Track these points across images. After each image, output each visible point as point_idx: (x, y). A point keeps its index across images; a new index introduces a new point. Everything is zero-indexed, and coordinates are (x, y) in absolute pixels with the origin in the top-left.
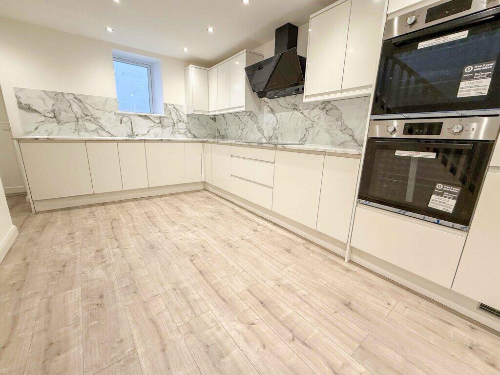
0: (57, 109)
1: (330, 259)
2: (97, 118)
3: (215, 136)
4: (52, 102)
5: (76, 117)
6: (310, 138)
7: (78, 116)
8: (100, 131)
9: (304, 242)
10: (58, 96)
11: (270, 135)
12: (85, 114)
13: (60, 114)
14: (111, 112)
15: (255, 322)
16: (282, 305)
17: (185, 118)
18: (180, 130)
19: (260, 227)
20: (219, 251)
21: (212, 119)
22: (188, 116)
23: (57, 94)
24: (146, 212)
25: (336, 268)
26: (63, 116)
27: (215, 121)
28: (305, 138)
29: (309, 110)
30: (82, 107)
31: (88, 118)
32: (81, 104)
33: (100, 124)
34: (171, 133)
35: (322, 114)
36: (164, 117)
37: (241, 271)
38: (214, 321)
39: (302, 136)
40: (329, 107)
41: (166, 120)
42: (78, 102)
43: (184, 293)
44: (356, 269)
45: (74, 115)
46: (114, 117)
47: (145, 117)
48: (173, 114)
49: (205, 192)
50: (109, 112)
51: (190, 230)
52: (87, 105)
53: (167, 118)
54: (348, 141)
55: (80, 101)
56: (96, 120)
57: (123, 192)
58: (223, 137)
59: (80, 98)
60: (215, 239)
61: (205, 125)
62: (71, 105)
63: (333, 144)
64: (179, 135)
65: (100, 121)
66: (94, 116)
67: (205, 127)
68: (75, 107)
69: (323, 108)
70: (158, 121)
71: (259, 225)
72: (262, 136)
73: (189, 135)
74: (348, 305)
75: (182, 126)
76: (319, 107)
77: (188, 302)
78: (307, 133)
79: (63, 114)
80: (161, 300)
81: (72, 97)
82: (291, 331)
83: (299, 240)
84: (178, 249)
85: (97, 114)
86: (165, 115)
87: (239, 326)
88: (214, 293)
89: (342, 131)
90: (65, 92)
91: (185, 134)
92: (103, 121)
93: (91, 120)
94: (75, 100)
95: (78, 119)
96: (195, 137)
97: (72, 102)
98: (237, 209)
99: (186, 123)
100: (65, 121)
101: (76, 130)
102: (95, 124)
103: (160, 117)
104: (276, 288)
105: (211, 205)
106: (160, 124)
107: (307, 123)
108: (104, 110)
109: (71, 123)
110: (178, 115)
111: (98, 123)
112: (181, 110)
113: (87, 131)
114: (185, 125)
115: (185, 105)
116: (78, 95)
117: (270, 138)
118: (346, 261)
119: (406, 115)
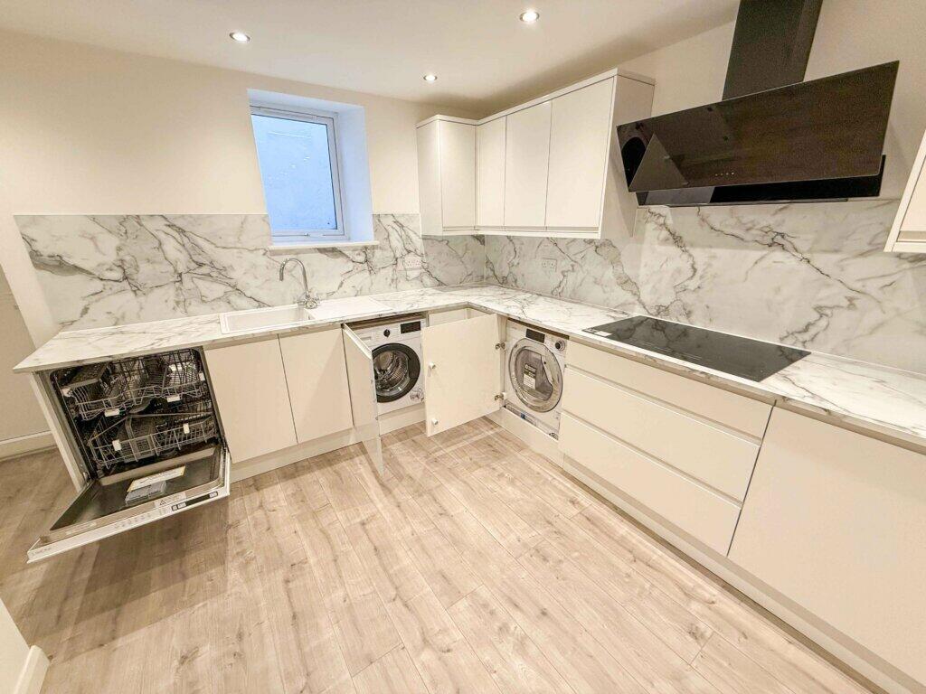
0: (127, 258)
2: (224, 268)
3: (483, 277)
4: (114, 241)
5: (176, 271)
6: (832, 336)
7: (181, 269)
8: (234, 298)
10: (128, 226)
11: (665, 302)
12: (197, 263)
13: (137, 268)
14: (256, 249)
17: (419, 244)
18: (409, 273)
21: (477, 237)
22: (425, 238)
23: (124, 220)
26: (145, 273)
27: (482, 241)
28: (813, 331)
29: (838, 257)
30: (188, 245)
31: (205, 270)
32: (186, 240)
33: (232, 282)
34: (389, 281)
36: (374, 247)
39: (798, 326)
41: (378, 253)
42: (176, 234)
45: (171, 269)
46: (262, 261)
47: (334, 252)
48: (394, 237)
50: (251, 251)
52: (200, 242)
53: (381, 248)
55: (182, 231)
56: (218, 273)
58: (503, 282)
59: (179, 223)
61: (460, 253)
62: (160, 244)
64: (408, 285)
65: (232, 274)
66: (215, 264)
67: (460, 258)
68: (171, 247)
70: (361, 258)
73: (427, 280)
75: (413, 262)
78: (823, 321)
79: (145, 268)
81: (161, 224)
85: (224, 258)
86: (376, 243)
90: (143, 212)
91: (419, 278)
92: (237, 275)
93: (212, 274)
94: (169, 230)
95: (180, 275)
96: (440, 284)
97: (162, 236)
99: (422, 255)
100: (150, 284)
101: (178, 303)
102: (221, 283)
103: (366, 248)
106: (365, 265)
107: (825, 293)
108: (239, 245)
109: (166, 287)
110: (404, 237)
111: (228, 281)
112: (411, 226)
113: (203, 301)
114: (419, 259)
115: (418, 212)
116: (176, 218)
117: (662, 309)
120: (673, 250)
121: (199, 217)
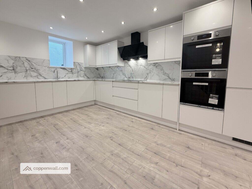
0: (15, 65)
1: (171, 130)
2: (38, 70)
3: (98, 77)
4: (13, 62)
6: (149, 77)
7: (27, 69)
8: (39, 77)
9: (157, 124)
10: (16, 59)
11: (129, 76)
12: (31, 68)
13: (17, 68)
14: (46, 66)
15: (158, 162)
16: (164, 153)
17: (84, 69)
18: (81, 75)
19: (133, 120)
20: (122, 133)
21: (96, 69)
22: (85, 68)
23: (16, 57)
24: (71, 119)
25: (175, 133)
26: (18, 69)
27: (98, 70)
28: (147, 77)
29: (148, 66)
31: (33, 70)
32: (30, 63)
34: (76, 76)
35: (154, 68)
36: (73, 69)
37: (138, 141)
38: (140, 165)
39: (146, 77)
40: (157, 65)
41: (74, 70)
42: (28, 62)
43: (118, 155)
44: (183, 133)
45: (25, 69)
46: (47, 69)
47: (64, 69)
48: (78, 67)
49: (96, 105)
50: (45, 67)
51: (101, 125)
52: (33, 63)
53: (75, 69)
54: (167, 79)
55: (29, 61)
56: (37, 71)
57: (54, 109)
58: (102, 78)
59: (29, 59)
60: (116, 128)
61: (93, 72)
62: (24, 63)
63: (160, 80)
64: (81, 77)
65: (39, 71)
66: (36, 69)
67: (93, 73)
68: (26, 64)
69: (155, 65)
70: (70, 71)
71: (133, 119)
72: (124, 77)
73: (85, 77)
74: (188, 148)
75: (82, 73)
76: (152, 65)
77: (123, 159)
78: (148, 76)
79: (19, 68)
80: (109, 161)
81: (25, 59)
82: (174, 163)
83: (154, 124)
84: (101, 135)
85: (38, 67)
86: (74, 68)
87: (152, 165)
88: (132, 153)
89: (163, 75)
90: (21, 56)
91: (83, 76)
92: (41, 72)
93: (35, 71)
94: (26, 60)
95: (27, 70)
96: (88, 78)
97: (24, 61)
98: (117, 112)
99: (84, 71)
100: (19, 72)
101: (25, 76)
102: (37, 73)
103: (71, 68)
104: (157, 146)
105: (104, 112)
106: (71, 72)
107: (147, 71)
108: (42, 65)
109: (23, 73)
110: (80, 67)
111: (38, 72)
112: (82, 65)
113: (31, 77)
114: (83, 72)
115: (83, 62)
116: (28, 58)
117: (129, 78)
118: (178, 130)
119: (195, 70)
121: (34, 59)
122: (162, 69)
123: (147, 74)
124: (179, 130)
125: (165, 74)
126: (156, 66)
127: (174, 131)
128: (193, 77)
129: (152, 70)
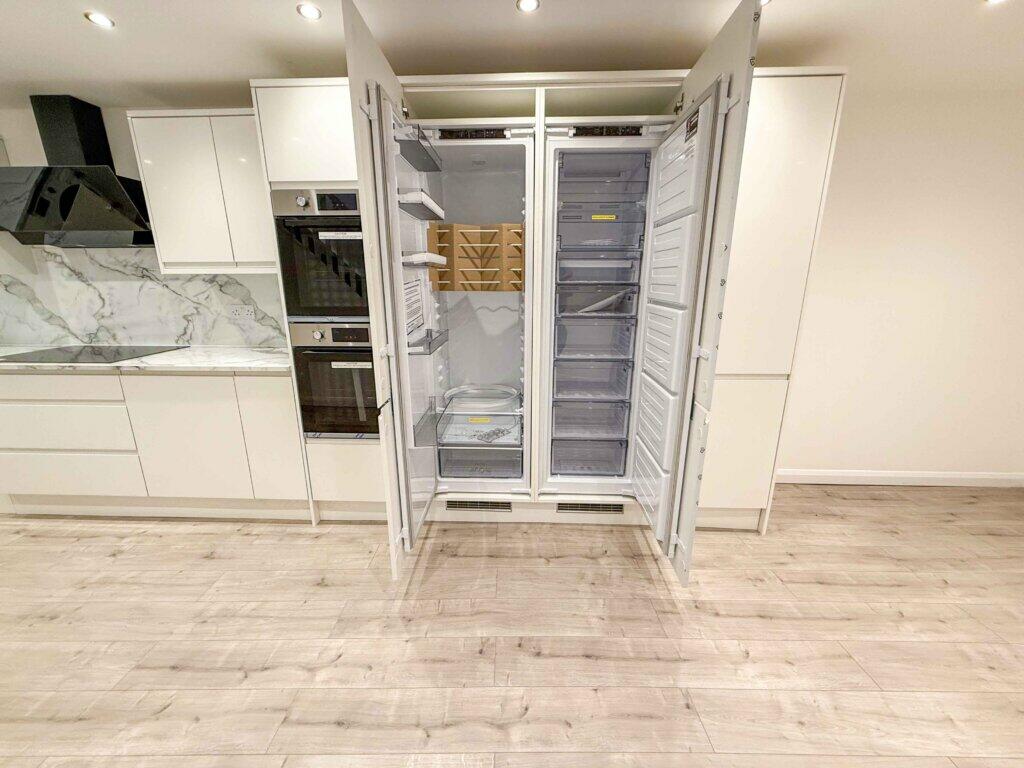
1: (290, 534)
6: (199, 334)
11: (91, 330)
19: (125, 540)
25: (300, 542)
28: (189, 332)
29: (180, 282)
35: (213, 290)
39: (181, 331)
44: (330, 528)
69: (212, 281)
71: (122, 537)
74: (321, 583)
76: (201, 277)
78: (191, 327)
82: (240, 669)
83: (229, 527)
87: (136, 731)
89: (257, 321)
104: (198, 628)
107: (183, 307)
117: (92, 336)
118: (314, 523)
119: (330, 319)
120: (77, 285)
122: (247, 300)
123: (185, 317)
124: (321, 522)
125: (263, 318)
126: (221, 286)
127: (299, 534)
128: (329, 342)
129: (204, 302)
